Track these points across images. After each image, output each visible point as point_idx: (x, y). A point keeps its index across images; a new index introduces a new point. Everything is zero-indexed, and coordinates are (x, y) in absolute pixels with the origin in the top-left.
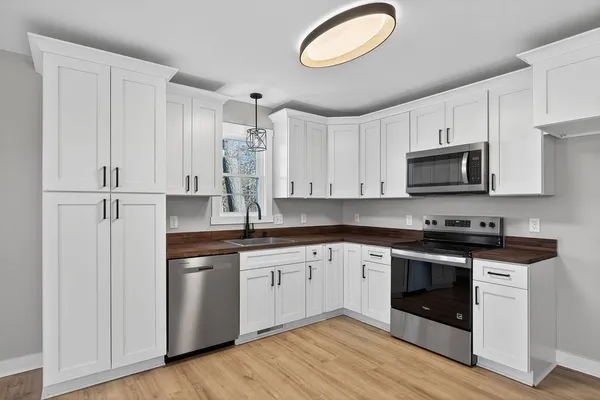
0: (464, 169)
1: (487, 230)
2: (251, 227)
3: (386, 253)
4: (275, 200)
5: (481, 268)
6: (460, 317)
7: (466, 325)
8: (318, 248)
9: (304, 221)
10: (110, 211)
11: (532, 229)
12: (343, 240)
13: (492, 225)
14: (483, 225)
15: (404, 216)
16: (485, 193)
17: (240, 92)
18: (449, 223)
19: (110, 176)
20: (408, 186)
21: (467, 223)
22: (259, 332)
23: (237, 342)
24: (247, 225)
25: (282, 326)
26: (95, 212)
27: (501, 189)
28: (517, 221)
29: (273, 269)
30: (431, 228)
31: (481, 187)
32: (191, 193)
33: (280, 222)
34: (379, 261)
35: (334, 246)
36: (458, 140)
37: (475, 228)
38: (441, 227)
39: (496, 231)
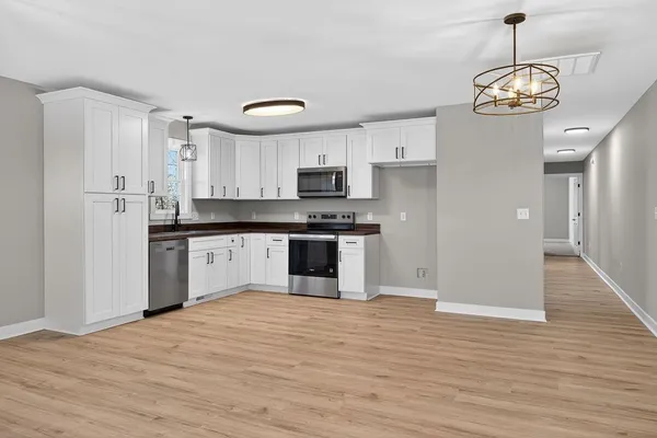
0: (334, 182)
1: (346, 221)
3: (285, 238)
4: (193, 200)
5: (343, 240)
6: (331, 271)
7: (335, 275)
8: (235, 236)
9: (212, 218)
10: (120, 206)
11: (369, 219)
12: (250, 232)
13: (349, 217)
14: (344, 217)
15: (293, 213)
16: (345, 197)
18: (324, 216)
19: (120, 182)
20: (299, 191)
21: (334, 217)
22: (198, 299)
23: (185, 305)
26: (112, 207)
27: (353, 195)
28: (362, 214)
29: (208, 251)
30: (313, 220)
31: (343, 193)
33: (196, 218)
34: (280, 245)
35: (245, 236)
36: (331, 163)
37: (339, 220)
38: (319, 220)
39: (350, 221)
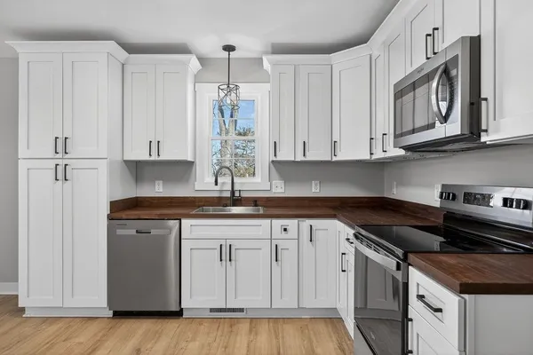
2: (237, 194)
9: (314, 190)
10: (62, 174)
12: (335, 216)
17: (210, 45)
18: (468, 198)
19: (62, 145)
20: (395, 136)
21: (489, 199)
22: (212, 310)
23: (186, 314)
24: (233, 192)
25: (241, 310)
29: (223, 242)
32: (154, 157)
33: (279, 189)
34: (352, 250)
